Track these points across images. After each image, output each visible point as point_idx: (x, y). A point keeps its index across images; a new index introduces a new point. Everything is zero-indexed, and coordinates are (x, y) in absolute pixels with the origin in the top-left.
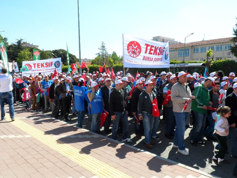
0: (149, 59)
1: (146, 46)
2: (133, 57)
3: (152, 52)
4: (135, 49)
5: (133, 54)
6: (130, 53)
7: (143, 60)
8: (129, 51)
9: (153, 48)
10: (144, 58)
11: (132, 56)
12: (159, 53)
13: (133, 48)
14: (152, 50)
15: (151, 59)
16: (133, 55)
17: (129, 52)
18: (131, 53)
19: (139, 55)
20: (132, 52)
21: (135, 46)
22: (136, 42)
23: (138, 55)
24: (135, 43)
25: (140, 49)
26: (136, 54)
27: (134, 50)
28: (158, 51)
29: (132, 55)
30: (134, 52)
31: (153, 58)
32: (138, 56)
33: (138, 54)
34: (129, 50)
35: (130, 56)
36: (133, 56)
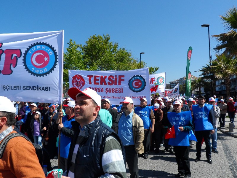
1: (88, 78)
3: (99, 82)
4: (78, 81)
5: (77, 86)
6: (74, 86)
8: (73, 84)
12: (111, 83)
15: (101, 90)
19: (83, 86)
20: (76, 85)
21: (78, 79)
23: (81, 87)
25: (84, 81)
26: (79, 86)
28: (107, 80)
31: (102, 89)
32: (82, 87)
33: (81, 85)
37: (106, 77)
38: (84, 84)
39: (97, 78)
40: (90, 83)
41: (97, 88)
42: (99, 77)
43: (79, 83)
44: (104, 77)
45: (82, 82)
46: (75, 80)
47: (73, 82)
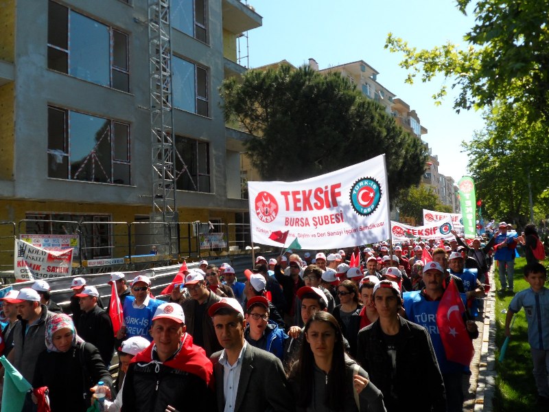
2: (267, 222)
3: (300, 205)
4: (267, 206)
5: (265, 216)
8: (258, 211)
9: (300, 197)
11: (264, 221)
13: (264, 205)
14: (299, 200)
17: (258, 214)
18: (261, 214)
19: (276, 215)
20: (263, 213)
21: (266, 200)
23: (273, 216)
24: (265, 194)
25: (276, 204)
26: (269, 214)
29: (264, 218)
30: (267, 212)
32: (274, 218)
33: (274, 214)
35: (261, 219)
36: (266, 219)
37: (310, 191)
38: (276, 211)
39: (298, 197)
40: (288, 209)
43: (268, 209)
44: (307, 193)
45: (273, 206)
46: (260, 204)
47: (257, 208)
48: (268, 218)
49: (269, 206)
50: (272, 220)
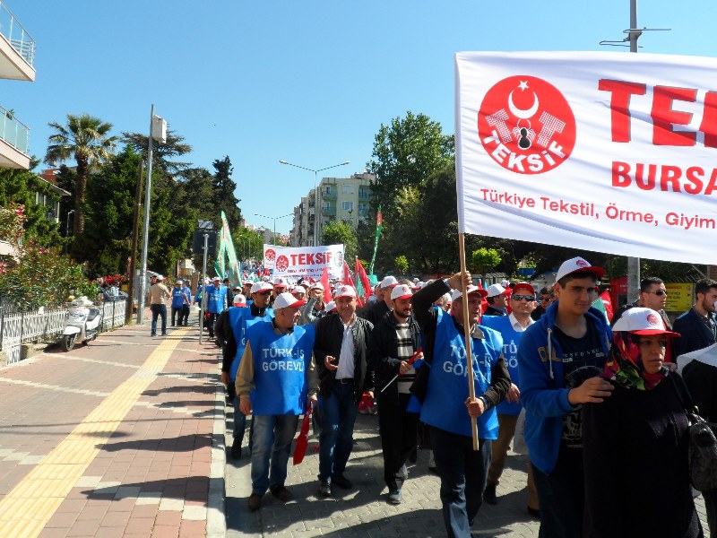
0: (683, 180)
1: (607, 96)
2: (528, 172)
4: (524, 123)
5: (520, 153)
7: (616, 182)
8: (487, 140)
10: (615, 173)
11: (515, 169)
13: (512, 122)
16: (522, 157)
17: (490, 148)
18: (502, 148)
20: (512, 144)
21: (524, 104)
22: (524, 78)
23: (553, 156)
24: (523, 85)
25: (567, 117)
26: (537, 149)
27: (524, 132)
29: (515, 160)
30: (525, 143)
32: (559, 160)
33: (557, 149)
34: (490, 135)
35: (505, 164)
36: (525, 163)
38: (567, 139)
39: (678, 106)
41: (678, 171)
42: (688, 96)
43: (531, 135)
47: (484, 131)
48: (533, 159)
49: (536, 124)
50: (547, 168)
